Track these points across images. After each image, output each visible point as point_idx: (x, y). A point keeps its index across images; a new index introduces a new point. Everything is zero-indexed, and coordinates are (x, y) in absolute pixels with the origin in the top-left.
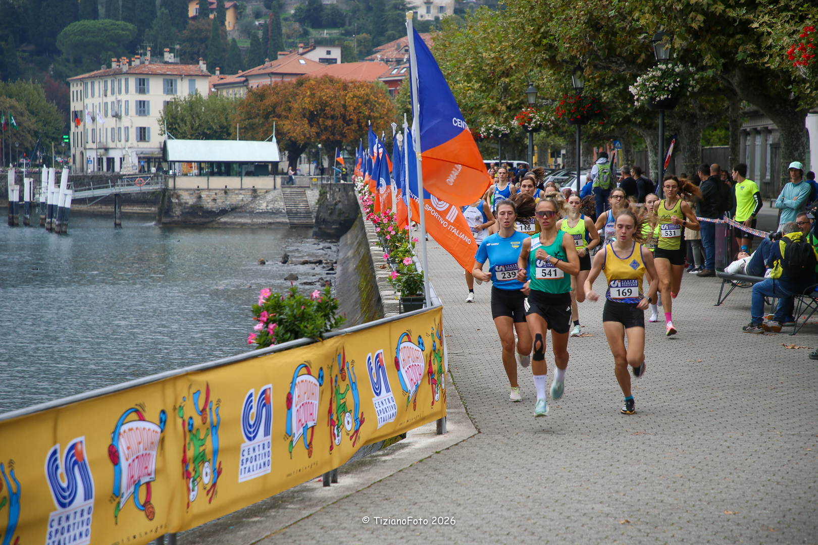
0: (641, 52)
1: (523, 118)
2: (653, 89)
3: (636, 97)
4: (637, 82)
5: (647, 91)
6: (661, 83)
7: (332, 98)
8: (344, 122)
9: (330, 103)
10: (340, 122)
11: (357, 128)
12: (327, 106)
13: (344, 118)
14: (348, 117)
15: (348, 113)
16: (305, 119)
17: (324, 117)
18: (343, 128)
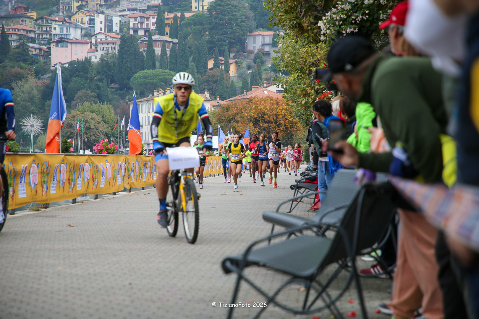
2: (341, 22)
3: (323, 31)
5: (334, 25)
6: (349, 17)
7: (268, 110)
8: (276, 125)
9: (267, 113)
10: (273, 125)
11: (284, 129)
12: (265, 115)
13: (276, 123)
14: (278, 122)
15: (279, 120)
16: (251, 123)
17: (263, 122)
18: (275, 129)
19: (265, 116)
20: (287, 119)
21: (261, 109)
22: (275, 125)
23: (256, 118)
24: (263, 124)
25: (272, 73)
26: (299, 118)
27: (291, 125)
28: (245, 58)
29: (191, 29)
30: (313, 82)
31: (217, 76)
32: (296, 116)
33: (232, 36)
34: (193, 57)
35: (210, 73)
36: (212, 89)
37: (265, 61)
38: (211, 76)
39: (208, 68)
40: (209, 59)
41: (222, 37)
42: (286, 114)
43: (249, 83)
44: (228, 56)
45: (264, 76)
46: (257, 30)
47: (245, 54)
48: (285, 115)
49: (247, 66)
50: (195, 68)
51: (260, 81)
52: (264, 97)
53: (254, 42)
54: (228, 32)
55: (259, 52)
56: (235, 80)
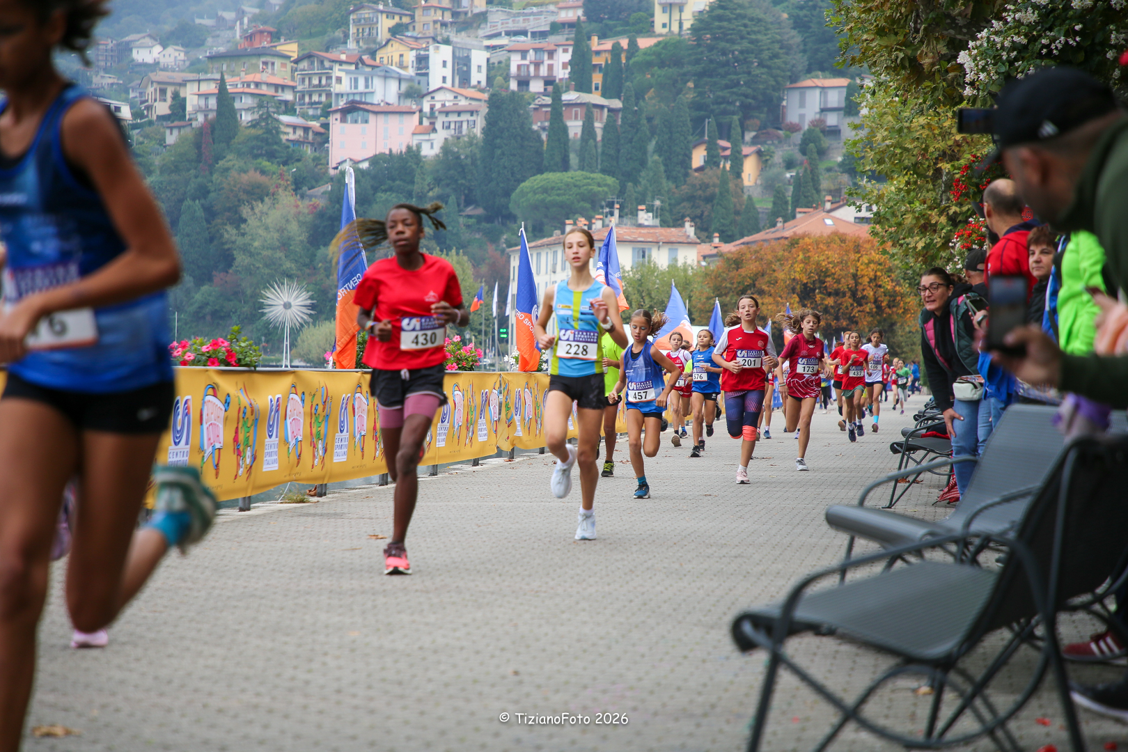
2: (1013, 54)
3: (970, 76)
5: (997, 60)
6: (1033, 39)
8: (854, 300)
9: (833, 271)
10: (848, 301)
11: (874, 310)
12: (829, 276)
13: (854, 294)
14: (859, 293)
15: (860, 288)
16: (795, 295)
17: (823, 293)
18: (852, 310)
19: (828, 279)
20: (880, 286)
21: (818, 264)
22: (851, 301)
23: (805, 285)
24: (823, 299)
25: (845, 178)
26: (910, 284)
27: (889, 301)
28: (780, 142)
29: (653, 75)
30: (944, 198)
31: (714, 186)
32: (903, 278)
33: (749, 91)
34: (657, 143)
35: (696, 178)
36: (701, 217)
37: (829, 148)
38: (698, 187)
39: (691, 168)
40: (695, 147)
41: (725, 93)
42: (879, 274)
43: (790, 202)
44: (740, 138)
45: (825, 184)
46: (808, 75)
47: (780, 132)
48: (876, 276)
49: (784, 161)
50: (662, 168)
51: (816, 196)
52: (825, 235)
53: (802, 104)
54: (739, 83)
55: (813, 128)
56: (756, 194)
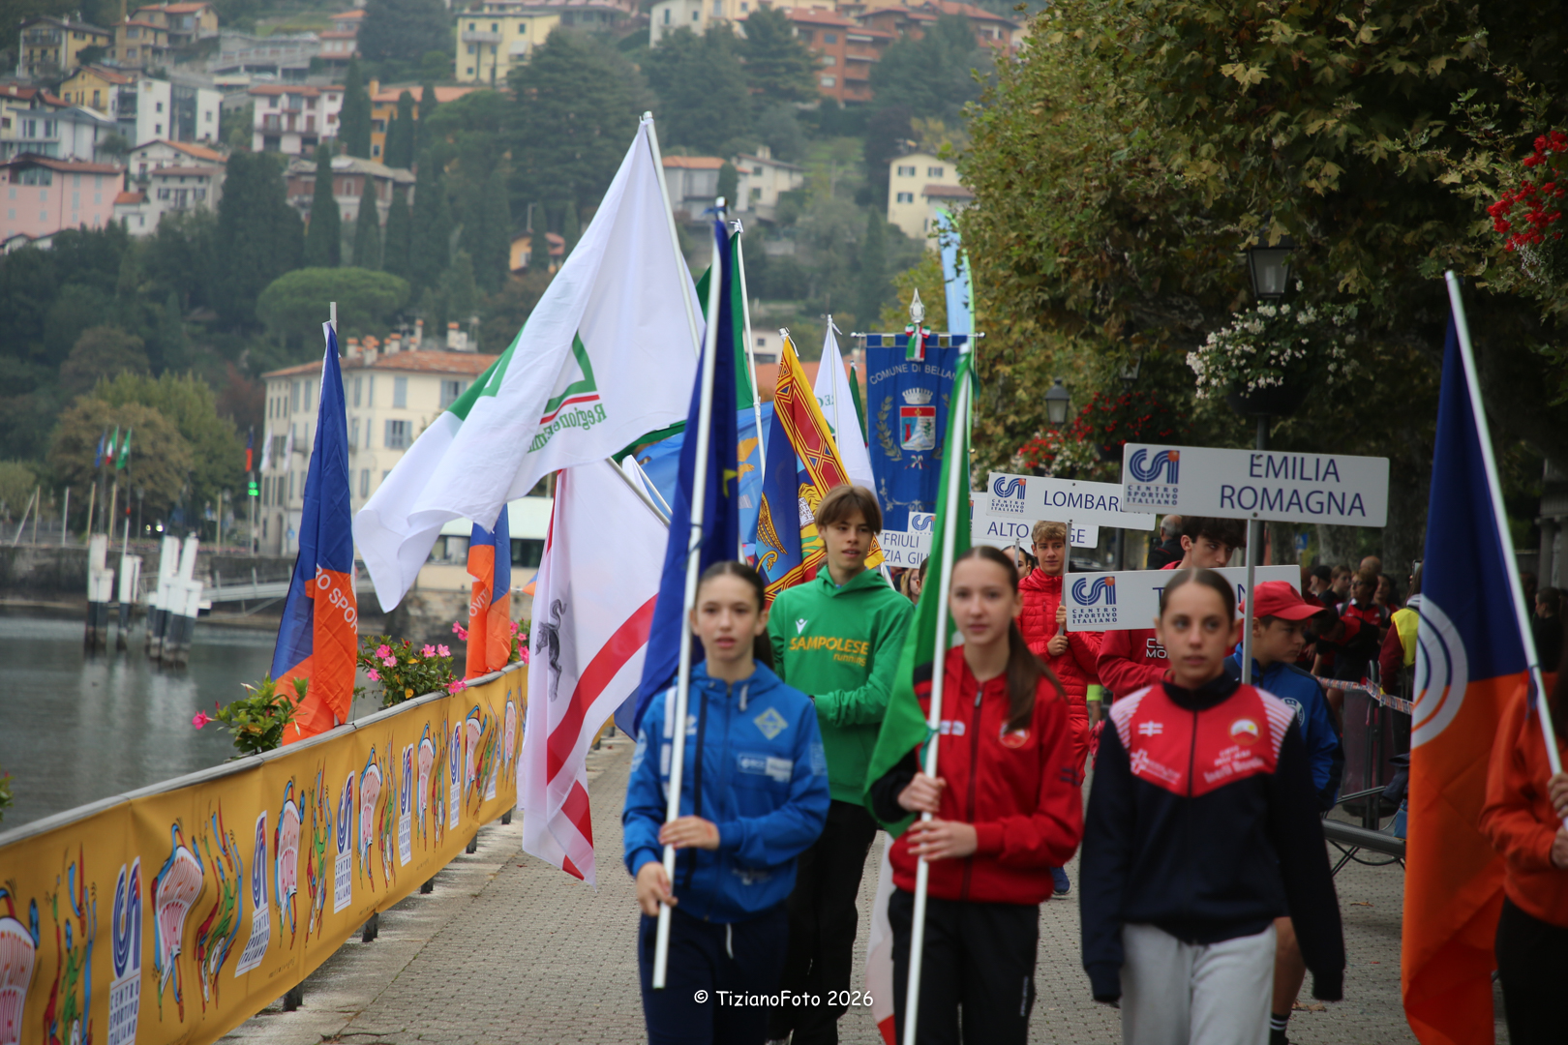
0: (1239, 287)
1: (1036, 453)
2: (1243, 362)
3: (1200, 380)
4: (1205, 344)
5: (1228, 367)
6: (1261, 350)
